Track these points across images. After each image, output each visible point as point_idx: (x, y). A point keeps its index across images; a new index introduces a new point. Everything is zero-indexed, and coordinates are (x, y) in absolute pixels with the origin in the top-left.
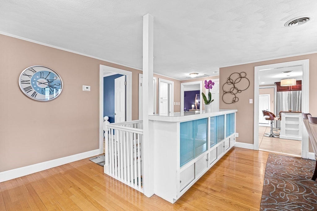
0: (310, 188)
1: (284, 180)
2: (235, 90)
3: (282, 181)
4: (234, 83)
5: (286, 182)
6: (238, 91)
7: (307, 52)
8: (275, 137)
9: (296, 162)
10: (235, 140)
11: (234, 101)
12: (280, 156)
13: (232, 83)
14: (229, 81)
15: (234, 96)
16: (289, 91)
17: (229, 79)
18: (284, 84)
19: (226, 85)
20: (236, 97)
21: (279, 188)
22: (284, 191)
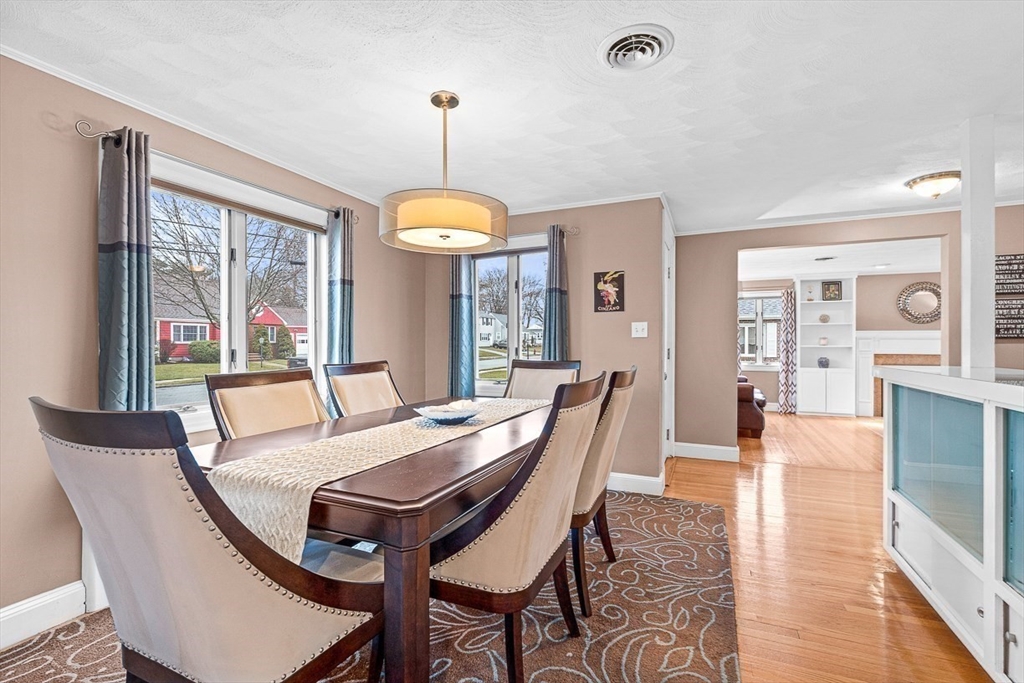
21: (687, 648)
22: (673, 635)
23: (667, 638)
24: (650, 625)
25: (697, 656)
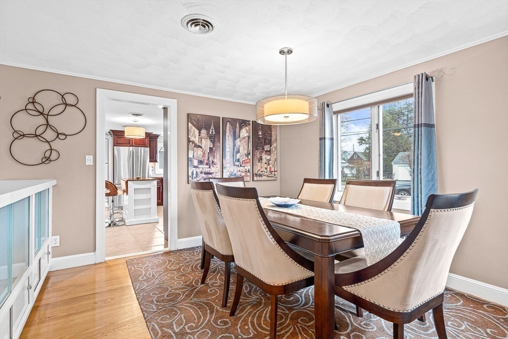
0: (208, 300)
1: (176, 307)
2: (49, 130)
3: (173, 310)
4: (48, 115)
5: (180, 309)
6: (58, 136)
7: (175, 89)
8: (118, 226)
9: (170, 261)
10: (50, 256)
11: (47, 160)
12: (144, 259)
13: (42, 114)
14: (30, 106)
15: (47, 146)
16: (130, 146)
17: (31, 100)
18: (130, 134)
19: (23, 115)
20: (51, 149)
21: (179, 329)
22: (189, 331)
23: (190, 328)
24: (202, 329)
25: (172, 329)
